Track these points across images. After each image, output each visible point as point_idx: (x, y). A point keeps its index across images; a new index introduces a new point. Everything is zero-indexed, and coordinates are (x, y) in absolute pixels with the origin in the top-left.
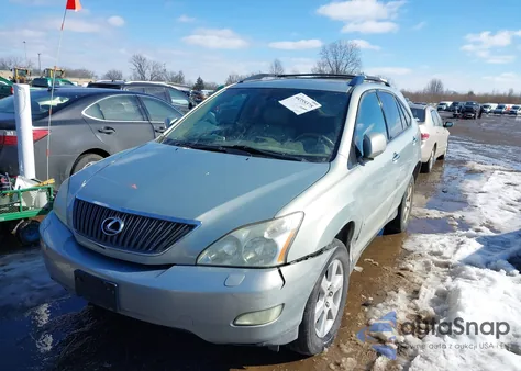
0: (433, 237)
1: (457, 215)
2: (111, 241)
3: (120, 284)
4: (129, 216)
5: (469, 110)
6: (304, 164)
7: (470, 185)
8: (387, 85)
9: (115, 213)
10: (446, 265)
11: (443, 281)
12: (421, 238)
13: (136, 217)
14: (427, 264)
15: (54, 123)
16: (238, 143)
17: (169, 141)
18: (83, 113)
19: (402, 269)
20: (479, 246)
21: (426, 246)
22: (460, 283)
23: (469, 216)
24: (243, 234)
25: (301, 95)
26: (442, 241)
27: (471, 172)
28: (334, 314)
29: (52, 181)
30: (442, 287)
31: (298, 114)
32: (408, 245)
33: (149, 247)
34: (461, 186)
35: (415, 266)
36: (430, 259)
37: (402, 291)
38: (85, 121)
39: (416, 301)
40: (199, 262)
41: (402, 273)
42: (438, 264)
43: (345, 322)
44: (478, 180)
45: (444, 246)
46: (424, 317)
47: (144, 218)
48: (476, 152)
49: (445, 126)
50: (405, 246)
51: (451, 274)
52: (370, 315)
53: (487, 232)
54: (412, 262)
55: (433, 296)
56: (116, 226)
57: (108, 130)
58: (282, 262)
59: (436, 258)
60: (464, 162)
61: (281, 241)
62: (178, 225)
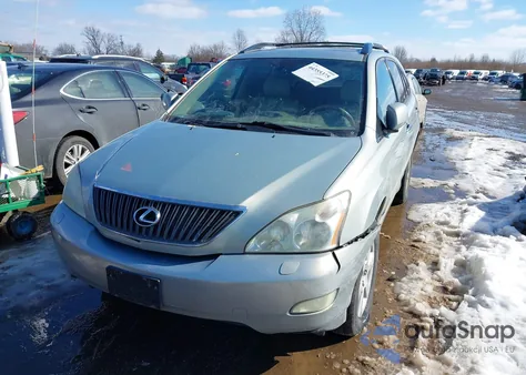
0: (436, 207)
1: (451, 183)
2: (147, 233)
3: (162, 278)
4: (164, 204)
5: (434, 77)
6: (333, 139)
7: (455, 152)
8: (386, 51)
9: (148, 202)
10: (457, 235)
11: (458, 250)
12: (424, 207)
13: (173, 205)
14: (437, 234)
15: (39, 103)
16: (256, 118)
17: (175, 119)
18: (61, 91)
19: (415, 241)
20: (482, 214)
21: (432, 216)
22: (476, 251)
23: (464, 184)
24: (292, 218)
25: (314, 65)
26: (445, 210)
27: (451, 139)
28: (368, 292)
29: (40, 168)
30: (460, 256)
31: (315, 85)
32: (413, 215)
33: (192, 238)
34: (447, 154)
35: (426, 237)
36: (440, 229)
37: (422, 263)
38: (64, 100)
39: (439, 272)
40: (247, 250)
41: (416, 244)
42: (449, 234)
43: (376, 299)
44: (461, 147)
45: (449, 215)
46: (450, 288)
47: (183, 206)
48: (450, 118)
49: (423, 94)
50: (410, 217)
51: (464, 243)
52: (397, 290)
53: (483, 199)
54: (423, 232)
55: (453, 266)
56: (152, 216)
57: (90, 109)
58: (335, 246)
59: (446, 228)
60: (442, 129)
61: (333, 223)
62: (223, 212)
